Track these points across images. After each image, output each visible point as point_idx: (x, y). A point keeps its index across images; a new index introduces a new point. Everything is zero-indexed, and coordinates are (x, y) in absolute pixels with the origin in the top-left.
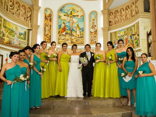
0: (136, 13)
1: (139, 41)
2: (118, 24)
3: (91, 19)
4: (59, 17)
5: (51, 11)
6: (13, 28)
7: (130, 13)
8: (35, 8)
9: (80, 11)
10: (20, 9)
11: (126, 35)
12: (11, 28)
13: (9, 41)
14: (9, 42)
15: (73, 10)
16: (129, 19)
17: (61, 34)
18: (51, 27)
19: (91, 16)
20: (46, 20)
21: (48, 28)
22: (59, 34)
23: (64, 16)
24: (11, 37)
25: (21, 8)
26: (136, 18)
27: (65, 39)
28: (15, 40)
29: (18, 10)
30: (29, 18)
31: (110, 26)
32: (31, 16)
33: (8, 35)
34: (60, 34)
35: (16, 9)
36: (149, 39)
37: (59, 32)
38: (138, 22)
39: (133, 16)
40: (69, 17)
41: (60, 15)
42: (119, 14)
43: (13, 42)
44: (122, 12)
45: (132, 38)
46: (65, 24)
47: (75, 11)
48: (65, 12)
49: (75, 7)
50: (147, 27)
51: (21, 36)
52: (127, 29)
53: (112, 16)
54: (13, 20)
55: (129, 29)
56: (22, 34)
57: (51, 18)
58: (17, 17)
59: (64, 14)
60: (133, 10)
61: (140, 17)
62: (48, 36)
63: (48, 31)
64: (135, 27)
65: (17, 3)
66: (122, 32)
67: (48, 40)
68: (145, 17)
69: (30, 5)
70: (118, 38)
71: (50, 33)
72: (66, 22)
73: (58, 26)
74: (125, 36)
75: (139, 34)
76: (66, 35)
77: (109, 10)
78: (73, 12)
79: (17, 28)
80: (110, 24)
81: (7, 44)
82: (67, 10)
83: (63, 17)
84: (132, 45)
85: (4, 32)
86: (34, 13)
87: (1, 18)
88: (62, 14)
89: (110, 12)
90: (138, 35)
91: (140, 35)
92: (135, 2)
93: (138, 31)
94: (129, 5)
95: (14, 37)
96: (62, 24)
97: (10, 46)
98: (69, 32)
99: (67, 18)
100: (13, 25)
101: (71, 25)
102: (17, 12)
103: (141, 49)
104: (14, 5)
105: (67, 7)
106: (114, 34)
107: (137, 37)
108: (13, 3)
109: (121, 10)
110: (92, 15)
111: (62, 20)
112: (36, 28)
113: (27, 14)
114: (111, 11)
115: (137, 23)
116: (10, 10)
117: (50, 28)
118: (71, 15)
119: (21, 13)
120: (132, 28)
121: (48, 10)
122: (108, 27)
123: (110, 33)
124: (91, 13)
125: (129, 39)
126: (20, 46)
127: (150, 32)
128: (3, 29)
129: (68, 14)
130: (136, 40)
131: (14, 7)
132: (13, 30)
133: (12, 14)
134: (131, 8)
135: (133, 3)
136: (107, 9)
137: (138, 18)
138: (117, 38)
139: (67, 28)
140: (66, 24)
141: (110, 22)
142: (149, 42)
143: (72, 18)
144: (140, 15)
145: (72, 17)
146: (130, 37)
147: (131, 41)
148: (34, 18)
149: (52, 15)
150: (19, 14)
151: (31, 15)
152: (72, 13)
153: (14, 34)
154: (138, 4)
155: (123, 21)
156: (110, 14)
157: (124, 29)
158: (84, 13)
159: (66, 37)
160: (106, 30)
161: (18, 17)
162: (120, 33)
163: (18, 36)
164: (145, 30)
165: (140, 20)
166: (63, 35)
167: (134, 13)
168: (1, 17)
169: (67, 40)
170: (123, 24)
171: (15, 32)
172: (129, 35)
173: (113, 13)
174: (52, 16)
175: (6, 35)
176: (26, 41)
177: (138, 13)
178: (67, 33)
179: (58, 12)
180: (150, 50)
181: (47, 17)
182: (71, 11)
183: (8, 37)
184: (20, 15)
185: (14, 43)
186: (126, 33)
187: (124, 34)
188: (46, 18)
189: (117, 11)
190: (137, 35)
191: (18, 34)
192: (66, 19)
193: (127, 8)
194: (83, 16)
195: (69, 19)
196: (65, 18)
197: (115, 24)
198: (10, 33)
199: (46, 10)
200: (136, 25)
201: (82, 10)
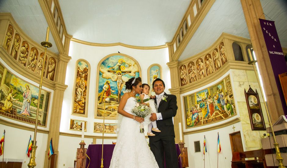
0: (223, 63)
1: (234, 106)
2: (196, 81)
3: (152, 76)
4: (100, 74)
5: (87, 65)
6: (21, 87)
7: (213, 63)
8: (61, 58)
9: (134, 66)
10: (37, 59)
11: (209, 98)
12: (18, 86)
13: (13, 109)
14: (11, 109)
15: (123, 63)
16: (213, 72)
17: (103, 101)
18: (86, 89)
19: (151, 73)
20: (79, 78)
21: (81, 90)
22: (99, 100)
23: (108, 72)
24: (17, 102)
25: (40, 58)
26: (224, 70)
27: (109, 109)
28: (23, 107)
29: (33, 60)
30: (51, 74)
31: (182, 86)
32: (54, 70)
33: (11, 98)
34: (101, 100)
35: (30, 58)
36: (250, 101)
37: (99, 97)
38: (229, 76)
39: (219, 68)
40: (115, 73)
41: (102, 70)
42: (196, 67)
43: (20, 110)
44: (200, 64)
45: (220, 102)
46: (109, 84)
47: (126, 64)
48: (109, 67)
49: (125, 60)
50: (244, 83)
51: (34, 101)
52: (211, 88)
53: (185, 71)
54: (24, 75)
55: (215, 89)
56: (35, 98)
57: (87, 75)
58: (30, 70)
59: (108, 69)
60: (218, 59)
61: (231, 68)
62: (80, 103)
63: (81, 94)
64: (224, 84)
65: (33, 49)
66: (202, 94)
67: (80, 109)
68: (237, 67)
69: (55, 53)
70: (198, 104)
71: (85, 99)
72: (111, 82)
73: (98, 87)
74: (209, 100)
75: (231, 94)
76: (110, 102)
77: (179, 63)
78: (122, 66)
79: (28, 88)
80: (183, 83)
81: (8, 112)
82: (113, 63)
83: (107, 74)
84: (222, 113)
85: (4, 92)
86: (60, 65)
87: (2, 68)
88: (105, 70)
89: (181, 64)
90: (231, 96)
91: (234, 96)
92: (219, 48)
93: (230, 90)
94: (209, 53)
95: (22, 102)
96: (104, 85)
97: (12, 117)
98: (116, 97)
99: (113, 76)
100: (22, 82)
101: (120, 86)
102: (33, 62)
103: (240, 118)
104: (28, 51)
105: (113, 59)
106: (190, 98)
107: (229, 99)
108: (27, 49)
109: (197, 61)
110: (153, 71)
111: (104, 78)
112: (61, 89)
113: (48, 67)
114: (183, 63)
115: (226, 78)
116: (20, 58)
117: (85, 91)
118: (119, 71)
119: (39, 64)
120: (218, 86)
121: (82, 62)
122: (180, 87)
123: (183, 96)
124: (151, 68)
125: (216, 103)
126: (31, 118)
127: (249, 91)
128: (3, 87)
129: (114, 69)
130: (228, 105)
131: (27, 55)
132: (20, 90)
133: (23, 65)
134: (214, 56)
135: (216, 49)
136: (176, 61)
137: (227, 69)
138: (196, 105)
139: (113, 91)
140: (111, 85)
141: (182, 80)
142: (251, 106)
143: (120, 76)
144: (230, 65)
145: (120, 74)
146: (217, 101)
147: (219, 107)
148: (59, 74)
149: (89, 71)
150: (35, 66)
151: (55, 68)
152: (121, 68)
153: (22, 97)
154: (225, 50)
155: (202, 77)
156: (181, 68)
157: (206, 89)
158: (139, 68)
159: (110, 105)
160: (177, 92)
161: (32, 70)
162: (199, 96)
163: (28, 101)
164: (241, 87)
165: (230, 72)
166: (106, 102)
167: (219, 63)
168: (4, 68)
169: (112, 110)
170: (203, 82)
171: (24, 94)
172: (215, 97)
173: (185, 66)
174: (88, 73)
175: (8, 98)
176: (42, 110)
177: (226, 63)
178: (112, 99)
179: (99, 66)
180: (253, 119)
181: (80, 73)
182: (120, 65)
183: (11, 102)
184: (37, 67)
185: (20, 112)
186: (209, 94)
187: (207, 97)
188: (78, 74)
189: (192, 63)
190: (228, 96)
191: (29, 98)
192: (111, 77)
193: (207, 57)
194: (139, 72)
195: (116, 76)
196: (110, 75)
197: (190, 82)
198: (15, 95)
199: (79, 62)
200: (224, 80)
201: (136, 63)
